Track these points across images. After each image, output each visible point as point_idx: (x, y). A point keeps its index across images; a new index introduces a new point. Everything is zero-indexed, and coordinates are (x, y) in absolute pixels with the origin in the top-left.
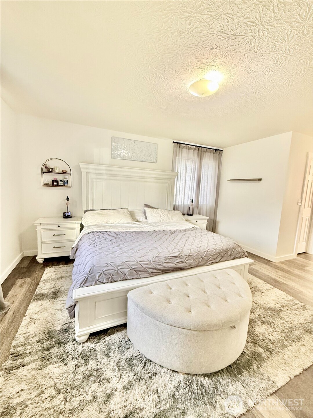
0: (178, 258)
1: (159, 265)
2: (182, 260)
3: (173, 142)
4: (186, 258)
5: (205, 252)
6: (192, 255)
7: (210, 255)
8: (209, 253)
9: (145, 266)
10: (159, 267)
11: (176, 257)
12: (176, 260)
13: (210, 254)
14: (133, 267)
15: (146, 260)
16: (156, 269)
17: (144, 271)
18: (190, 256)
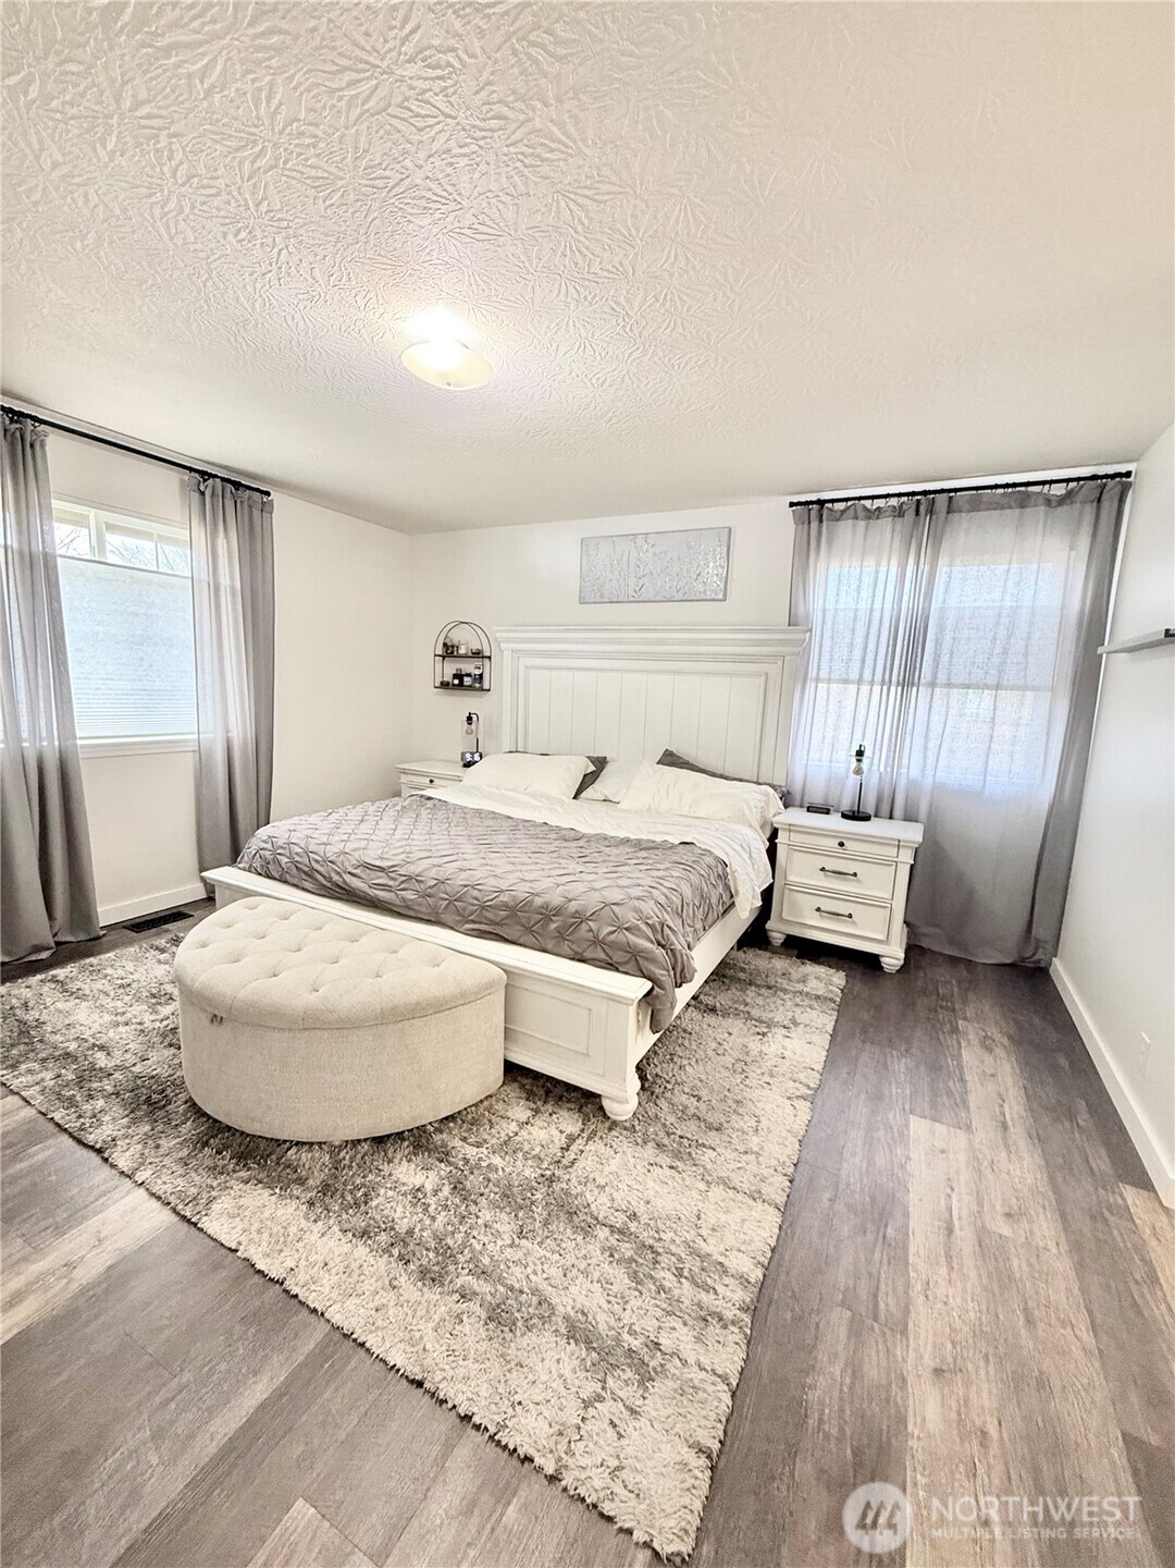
0: (383, 874)
1: (338, 873)
2: (391, 883)
3: (792, 504)
4: (402, 882)
5: (466, 886)
6: (421, 881)
7: (477, 902)
8: (475, 893)
9: (317, 866)
10: (336, 878)
11: (382, 869)
12: (378, 878)
13: (476, 899)
14: (297, 858)
15: (322, 854)
16: (330, 880)
17: (310, 874)
18: (417, 880)
